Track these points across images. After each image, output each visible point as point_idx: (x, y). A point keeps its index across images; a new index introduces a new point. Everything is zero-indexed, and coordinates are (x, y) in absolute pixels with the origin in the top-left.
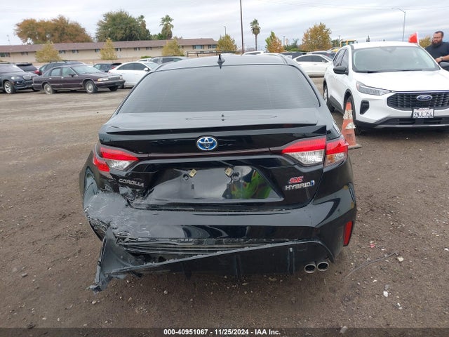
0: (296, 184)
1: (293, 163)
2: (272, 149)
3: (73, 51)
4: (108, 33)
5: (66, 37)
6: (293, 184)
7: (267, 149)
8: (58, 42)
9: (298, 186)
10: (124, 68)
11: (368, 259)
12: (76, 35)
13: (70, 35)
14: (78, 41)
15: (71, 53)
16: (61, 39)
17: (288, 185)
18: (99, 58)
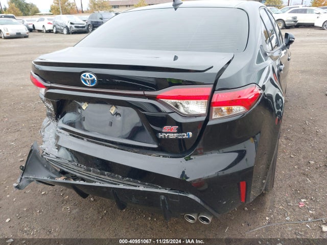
0: (169, 133)
1: (168, 111)
2: (147, 93)
6: (166, 133)
7: (141, 93)
9: (172, 136)
11: (288, 218)
17: (161, 132)
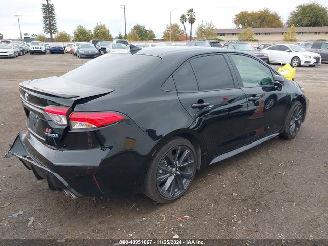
3: (266, 34)
4: (297, 21)
5: (265, 23)
8: (258, 27)
9: (49, 135)
10: (272, 48)
12: (272, 22)
13: (268, 22)
14: (272, 27)
15: (264, 35)
16: (261, 25)
17: (46, 132)
18: (281, 39)
